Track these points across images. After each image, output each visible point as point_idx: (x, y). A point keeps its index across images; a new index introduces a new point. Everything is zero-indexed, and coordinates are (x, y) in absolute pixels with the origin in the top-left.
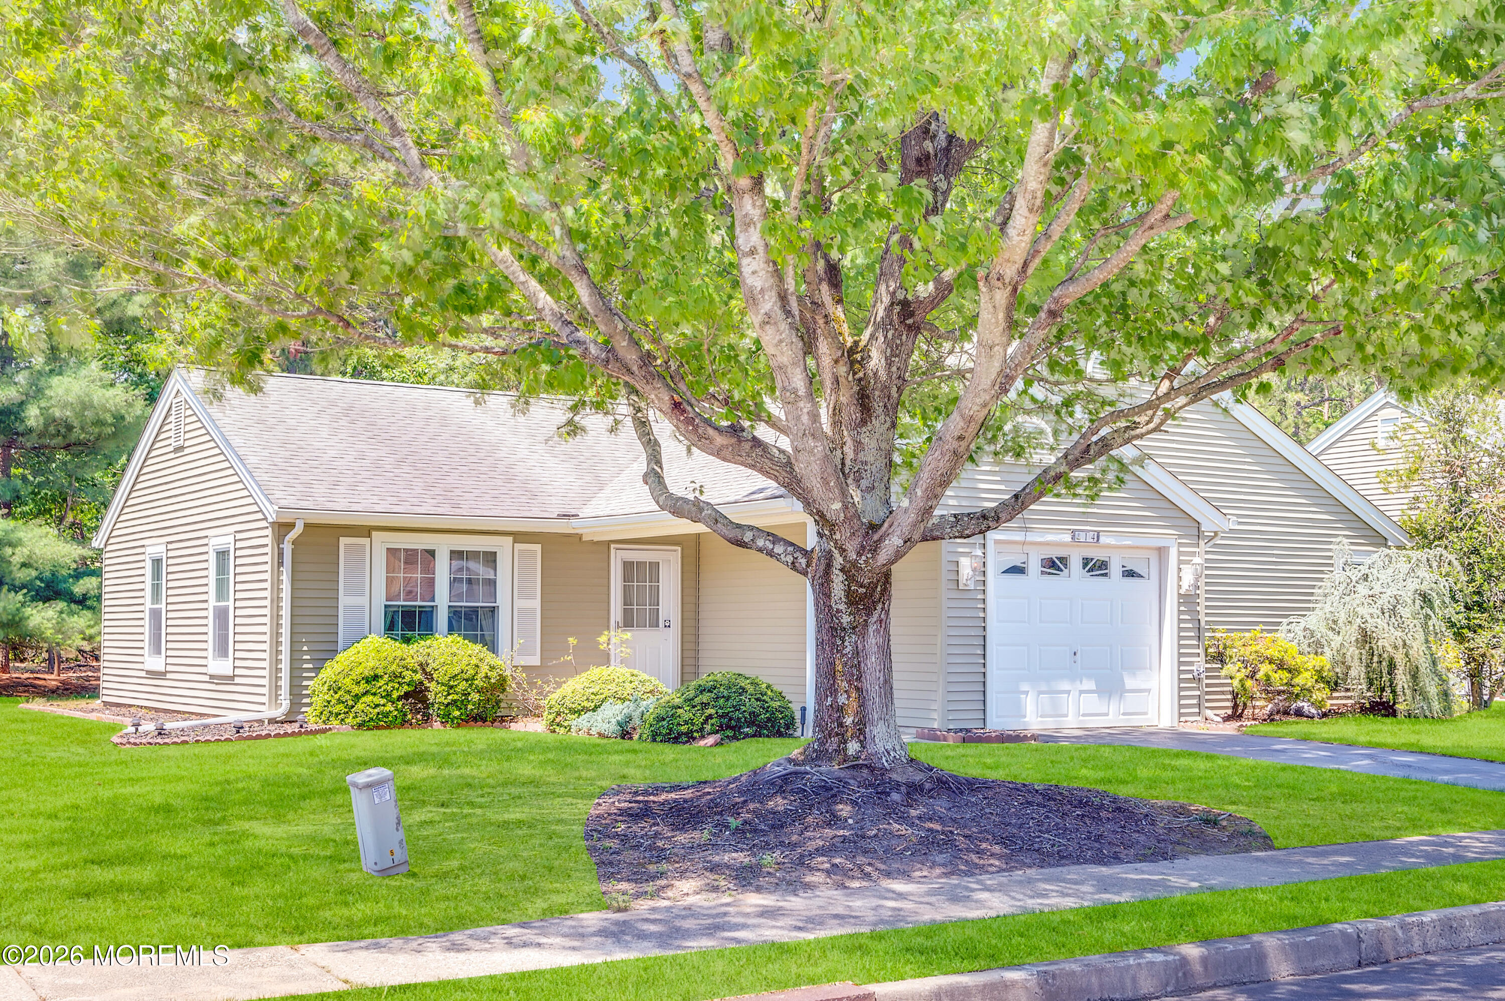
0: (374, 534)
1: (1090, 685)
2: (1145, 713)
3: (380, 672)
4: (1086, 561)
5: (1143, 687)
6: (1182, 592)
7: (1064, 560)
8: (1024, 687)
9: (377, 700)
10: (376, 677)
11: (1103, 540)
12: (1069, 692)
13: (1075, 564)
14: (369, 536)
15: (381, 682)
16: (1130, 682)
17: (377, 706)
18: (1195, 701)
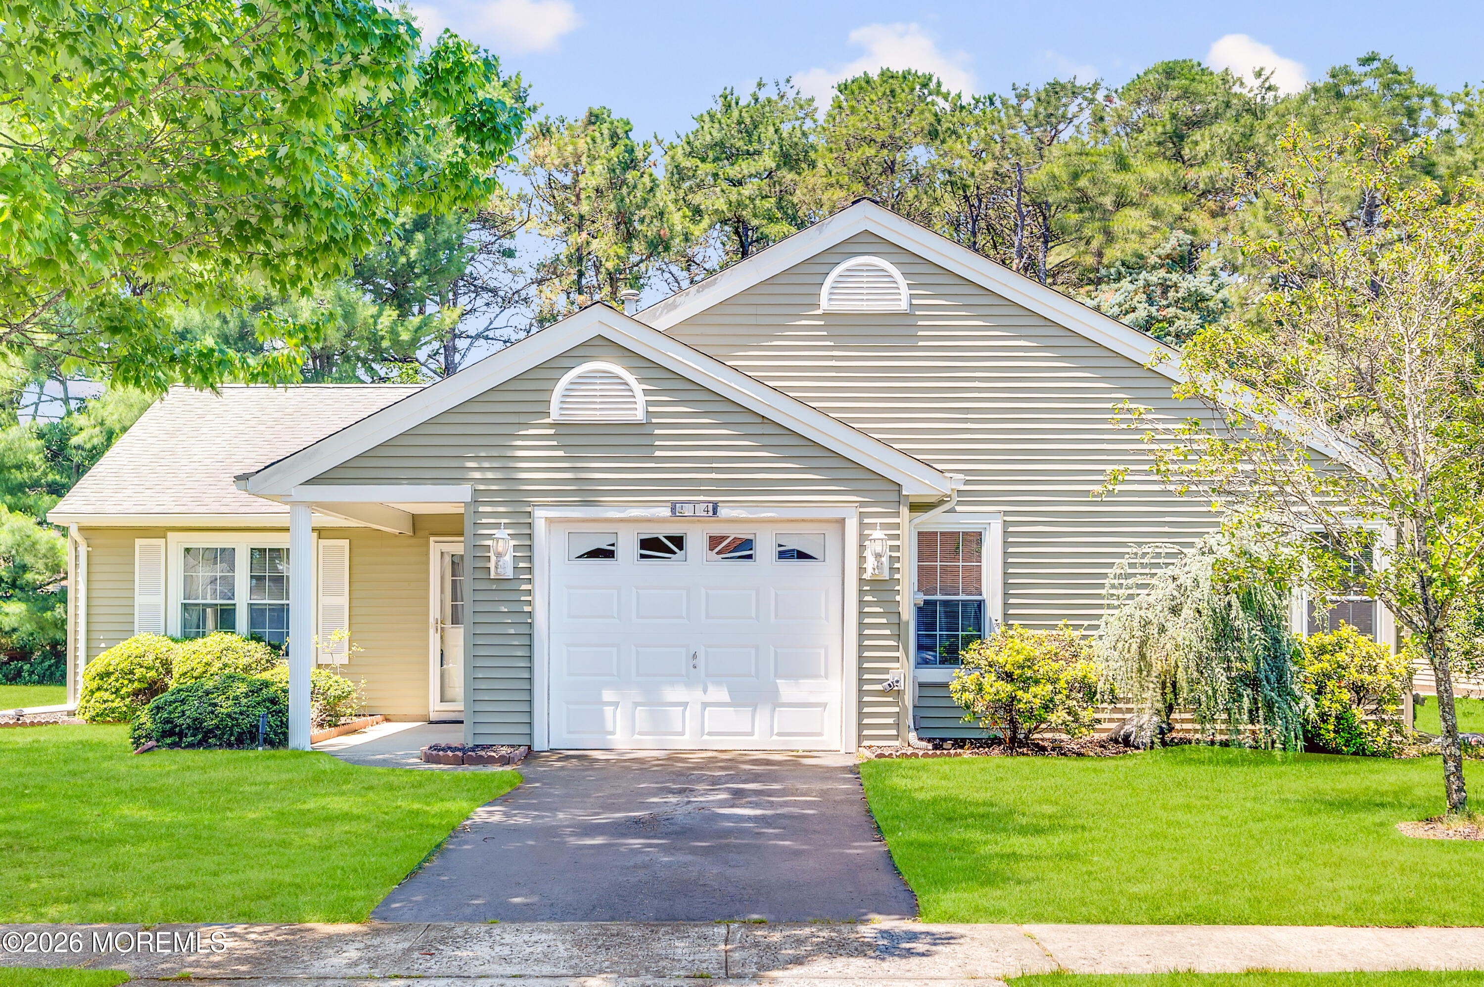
0: (170, 534)
1: (720, 694)
2: (820, 734)
3: (111, 669)
4: (714, 541)
5: (812, 699)
6: (867, 576)
7: (678, 541)
8: (608, 695)
9: (106, 696)
10: (108, 674)
11: (723, 512)
12: (685, 705)
13: (696, 542)
14: (165, 537)
15: (113, 678)
16: (788, 691)
17: (105, 702)
18: (891, 721)
